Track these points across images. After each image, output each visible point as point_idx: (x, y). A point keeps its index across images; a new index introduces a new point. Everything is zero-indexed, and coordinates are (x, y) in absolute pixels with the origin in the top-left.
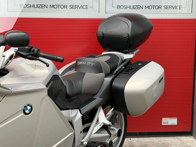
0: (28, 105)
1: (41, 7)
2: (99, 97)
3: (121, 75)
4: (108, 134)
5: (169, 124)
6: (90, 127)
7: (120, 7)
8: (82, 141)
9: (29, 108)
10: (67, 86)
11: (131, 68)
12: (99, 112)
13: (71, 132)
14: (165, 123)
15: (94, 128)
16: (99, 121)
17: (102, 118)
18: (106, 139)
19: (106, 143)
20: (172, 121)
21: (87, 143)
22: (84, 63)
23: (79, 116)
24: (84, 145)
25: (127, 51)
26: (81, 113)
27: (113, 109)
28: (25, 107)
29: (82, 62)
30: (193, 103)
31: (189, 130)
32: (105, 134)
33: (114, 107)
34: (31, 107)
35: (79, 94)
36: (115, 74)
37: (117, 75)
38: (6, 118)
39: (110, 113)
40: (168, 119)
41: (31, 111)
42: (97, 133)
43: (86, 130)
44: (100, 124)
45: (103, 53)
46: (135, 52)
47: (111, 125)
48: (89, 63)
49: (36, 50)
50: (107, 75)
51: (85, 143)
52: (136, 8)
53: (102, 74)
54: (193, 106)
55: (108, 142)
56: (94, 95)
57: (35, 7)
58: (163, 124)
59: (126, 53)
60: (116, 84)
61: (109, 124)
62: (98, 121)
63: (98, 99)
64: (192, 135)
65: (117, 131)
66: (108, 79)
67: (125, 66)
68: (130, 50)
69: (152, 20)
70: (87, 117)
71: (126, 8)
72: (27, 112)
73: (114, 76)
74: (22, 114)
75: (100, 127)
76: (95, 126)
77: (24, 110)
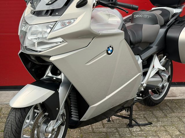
0: (111, 47)
3: (174, 27)
4: (160, 79)
6: (148, 71)
8: (142, 83)
9: (111, 49)
10: (130, 35)
11: (182, 21)
12: (155, 59)
13: (139, 73)
15: (151, 72)
16: (155, 67)
17: (157, 64)
18: (159, 83)
19: (159, 87)
21: (146, 85)
22: (140, 16)
23: (140, 61)
24: (144, 87)
25: (176, 6)
26: (142, 60)
27: (165, 57)
28: (108, 48)
29: (138, 16)
32: (158, 79)
33: (166, 56)
34: (112, 48)
35: (140, 42)
36: (168, 26)
37: (170, 26)
38: (94, 57)
39: (163, 60)
41: (112, 51)
42: (152, 77)
43: (145, 74)
44: (156, 69)
45: (153, 9)
46: (183, 7)
47: (166, 70)
48: (146, 16)
50: (162, 27)
51: (145, 85)
53: (158, 26)
55: (161, 86)
56: (151, 43)
59: (175, 8)
60: (170, 34)
61: (163, 69)
63: (154, 48)
65: (167, 77)
66: (162, 31)
67: (176, 20)
68: (179, 5)
70: (146, 62)
72: (109, 52)
73: (167, 27)
74: (106, 54)
75: (156, 72)
76: (152, 71)
77: (107, 51)
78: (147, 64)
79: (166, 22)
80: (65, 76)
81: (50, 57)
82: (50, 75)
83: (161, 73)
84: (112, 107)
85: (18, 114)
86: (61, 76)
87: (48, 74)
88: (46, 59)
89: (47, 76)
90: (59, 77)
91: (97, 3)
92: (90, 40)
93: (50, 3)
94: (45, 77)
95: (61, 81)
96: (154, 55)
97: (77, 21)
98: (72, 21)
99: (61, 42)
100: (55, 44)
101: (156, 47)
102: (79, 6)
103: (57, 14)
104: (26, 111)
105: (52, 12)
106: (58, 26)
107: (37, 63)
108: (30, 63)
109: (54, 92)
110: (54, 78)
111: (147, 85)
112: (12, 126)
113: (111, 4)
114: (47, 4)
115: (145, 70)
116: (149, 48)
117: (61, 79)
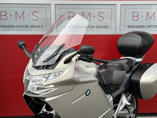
0: (88, 90)
1: (77, 27)
2: (123, 87)
3: (136, 72)
4: (128, 112)
6: (117, 106)
7: (130, 27)
8: (114, 115)
9: (89, 91)
10: (103, 79)
11: (142, 68)
12: (123, 96)
13: (110, 108)
17: (125, 101)
18: (127, 115)
22: (111, 64)
23: (111, 99)
25: (138, 56)
26: (113, 97)
27: (131, 95)
28: (87, 91)
29: (110, 64)
32: (126, 112)
35: (111, 84)
36: (132, 72)
37: (134, 72)
39: (129, 97)
41: (90, 93)
42: (121, 110)
43: (115, 108)
44: (124, 104)
45: (121, 58)
46: (144, 57)
47: (131, 105)
48: (116, 64)
49: (91, 56)
50: (127, 72)
51: (115, 117)
52: (141, 27)
55: (128, 117)
56: (120, 85)
57: (74, 27)
59: (137, 58)
60: (134, 78)
61: (129, 104)
62: (122, 102)
65: (133, 110)
66: (128, 75)
67: (138, 67)
68: (140, 56)
69: (153, 35)
70: (116, 100)
71: (134, 27)
72: (88, 94)
73: (131, 73)
74: (85, 95)
75: (124, 106)
76: (120, 106)
77: (86, 93)
78: (117, 100)
79: (131, 68)
80: (56, 112)
81: (45, 98)
82: (45, 110)
83: (128, 107)
86: (53, 111)
87: (43, 110)
88: (43, 100)
89: (43, 111)
90: (51, 112)
91: (79, 59)
92: (73, 86)
93: (46, 60)
94: (41, 112)
95: (53, 115)
96: (122, 94)
97: (64, 73)
98: (61, 73)
99: (53, 88)
100: (49, 89)
101: (124, 88)
102: (66, 62)
103: (51, 68)
105: (47, 67)
106: (52, 76)
107: (36, 102)
108: (31, 102)
110: (48, 113)
111: (117, 116)
113: (89, 59)
114: (44, 62)
115: (116, 105)
116: (118, 88)
117: (53, 114)
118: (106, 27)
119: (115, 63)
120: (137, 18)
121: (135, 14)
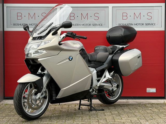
0: (71, 56)
1: (77, 25)
4: (111, 85)
5: (151, 92)
7: (120, 25)
9: (71, 58)
12: (106, 72)
13: (91, 74)
14: (149, 91)
16: (106, 77)
17: (107, 75)
18: (110, 87)
20: (153, 90)
25: (122, 44)
26: (96, 71)
27: (113, 72)
28: (70, 57)
29: (97, 48)
30: (165, 79)
31: (163, 96)
32: (109, 85)
35: (95, 61)
36: (114, 54)
40: (150, 88)
41: (72, 59)
49: (74, 34)
51: (98, 85)
52: (129, 25)
53: (108, 53)
54: (165, 81)
55: (111, 89)
56: (104, 62)
57: (74, 25)
58: (147, 92)
63: (105, 65)
64: (165, 99)
65: (116, 85)
66: (111, 56)
72: (70, 59)
74: (68, 60)
76: (103, 79)
78: (100, 74)
79: (113, 52)
80: (47, 71)
82: (40, 72)
83: (113, 83)
84: (75, 93)
85: (21, 86)
90: (44, 72)
92: (59, 52)
93: (39, 33)
94: (37, 73)
96: (106, 70)
97: (52, 41)
98: (49, 41)
102: (53, 34)
103: (43, 39)
104: (25, 85)
105: (40, 38)
109: (40, 78)
110: (42, 73)
112: (18, 91)
114: (38, 34)
116: (102, 65)
117: (45, 73)
118: (101, 25)
119: (102, 47)
120: (126, 18)
121: (125, 14)
